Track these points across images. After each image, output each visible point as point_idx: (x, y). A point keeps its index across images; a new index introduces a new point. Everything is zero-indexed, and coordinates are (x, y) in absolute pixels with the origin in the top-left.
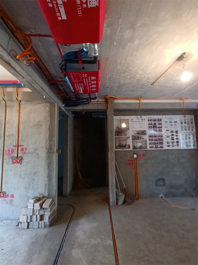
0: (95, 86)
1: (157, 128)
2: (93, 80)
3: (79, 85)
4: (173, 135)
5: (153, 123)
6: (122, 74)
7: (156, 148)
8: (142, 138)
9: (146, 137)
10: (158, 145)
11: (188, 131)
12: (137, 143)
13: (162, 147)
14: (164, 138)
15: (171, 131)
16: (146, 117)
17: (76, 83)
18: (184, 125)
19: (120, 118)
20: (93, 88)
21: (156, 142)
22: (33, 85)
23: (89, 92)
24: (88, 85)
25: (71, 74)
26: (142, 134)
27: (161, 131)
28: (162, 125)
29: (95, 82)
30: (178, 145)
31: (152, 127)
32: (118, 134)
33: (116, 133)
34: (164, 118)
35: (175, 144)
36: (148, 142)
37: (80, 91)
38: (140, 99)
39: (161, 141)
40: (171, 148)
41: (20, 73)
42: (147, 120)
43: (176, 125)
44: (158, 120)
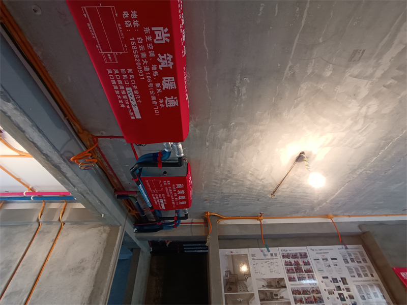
0: (183, 198)
1: (302, 272)
2: (180, 189)
3: (158, 196)
4: (339, 288)
5: (293, 262)
6: (223, 181)
8: (279, 297)
9: (288, 295)
14: (324, 295)
15: (333, 279)
16: (278, 251)
17: (154, 194)
19: (232, 252)
20: (181, 200)
22: (87, 196)
23: (174, 206)
24: (172, 197)
25: (147, 181)
26: (277, 288)
27: (314, 280)
28: (311, 265)
29: (183, 191)
31: (292, 269)
34: (312, 252)
37: (161, 206)
39: (321, 302)
41: (71, 180)
42: (282, 257)
43: (336, 265)
44: (301, 255)
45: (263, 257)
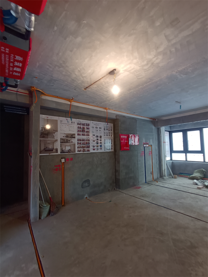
1: (85, 132)
2: (18, 61)
4: (98, 139)
5: (82, 127)
7: (83, 151)
8: (70, 142)
9: (75, 141)
10: (86, 148)
11: (108, 137)
12: (65, 146)
13: (89, 150)
14: (91, 142)
15: (97, 136)
16: (76, 121)
18: (106, 131)
19: (47, 117)
21: (84, 145)
26: (71, 138)
27: (89, 136)
28: (90, 130)
29: (21, 64)
30: (101, 149)
31: (80, 130)
32: (44, 136)
33: (42, 134)
34: (92, 123)
35: (99, 147)
36: (77, 146)
38: (71, 101)
39: (88, 144)
40: (95, 151)
42: (77, 124)
43: (100, 131)
44: (87, 125)
45: (67, 123)
